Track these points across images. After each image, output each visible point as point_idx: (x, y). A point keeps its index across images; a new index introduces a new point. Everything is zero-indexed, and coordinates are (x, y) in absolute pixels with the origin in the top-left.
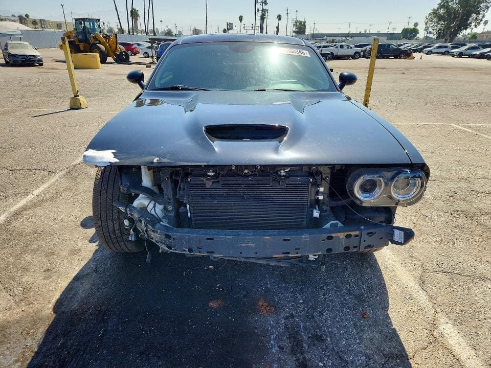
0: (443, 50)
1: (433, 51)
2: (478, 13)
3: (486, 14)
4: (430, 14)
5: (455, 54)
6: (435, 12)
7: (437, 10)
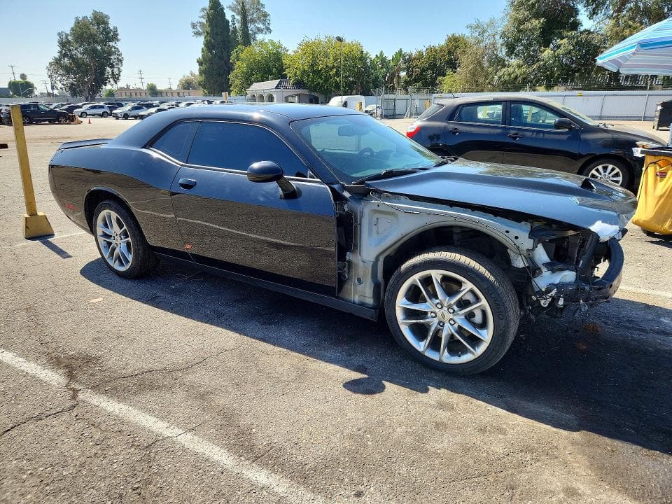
0: (100, 111)
1: (88, 112)
2: (112, 66)
3: (121, 68)
4: (51, 64)
5: (119, 115)
6: (57, 62)
7: (60, 60)
